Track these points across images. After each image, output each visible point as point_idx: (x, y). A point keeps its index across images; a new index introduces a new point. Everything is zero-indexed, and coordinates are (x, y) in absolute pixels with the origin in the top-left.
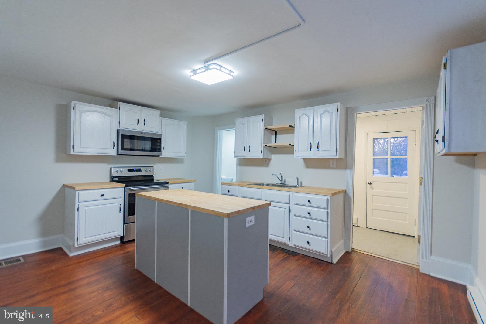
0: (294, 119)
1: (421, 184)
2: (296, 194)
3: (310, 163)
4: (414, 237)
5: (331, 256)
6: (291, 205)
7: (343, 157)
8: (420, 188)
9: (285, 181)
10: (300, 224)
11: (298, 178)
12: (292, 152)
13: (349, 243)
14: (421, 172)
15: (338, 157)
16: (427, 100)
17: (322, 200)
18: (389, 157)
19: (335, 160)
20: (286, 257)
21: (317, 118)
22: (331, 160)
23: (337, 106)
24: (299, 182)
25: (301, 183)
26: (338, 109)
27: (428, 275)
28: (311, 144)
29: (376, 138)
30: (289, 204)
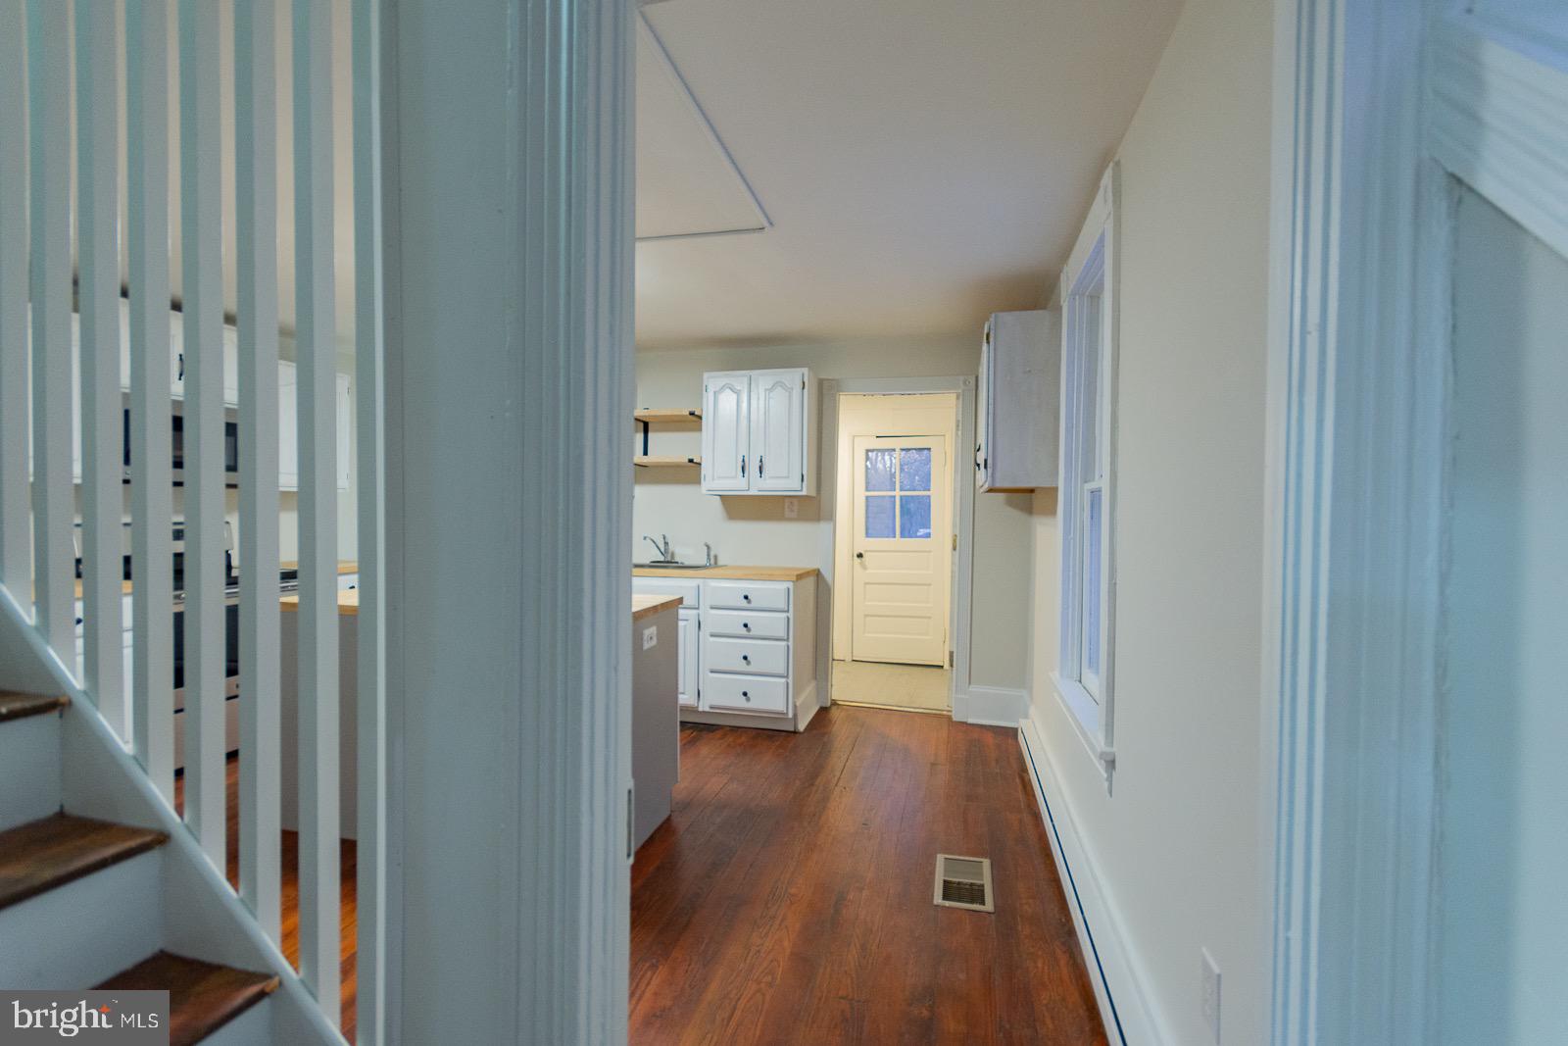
0: (702, 398)
1: (954, 549)
2: (714, 583)
3: (738, 507)
4: (942, 667)
5: (795, 715)
6: (700, 611)
7: (813, 493)
8: (953, 555)
9: (673, 555)
10: (727, 653)
11: (708, 547)
12: (696, 480)
13: (827, 685)
14: (954, 526)
15: (804, 493)
16: (965, 383)
17: (775, 592)
18: (898, 493)
19: (795, 501)
20: (694, 737)
21: (758, 399)
22: (787, 500)
23: (803, 375)
24: (712, 554)
25: (716, 557)
26: (804, 383)
27: (966, 723)
28: (743, 461)
29: (871, 448)
30: (698, 608)
